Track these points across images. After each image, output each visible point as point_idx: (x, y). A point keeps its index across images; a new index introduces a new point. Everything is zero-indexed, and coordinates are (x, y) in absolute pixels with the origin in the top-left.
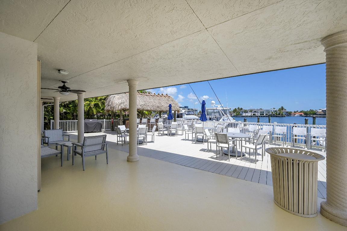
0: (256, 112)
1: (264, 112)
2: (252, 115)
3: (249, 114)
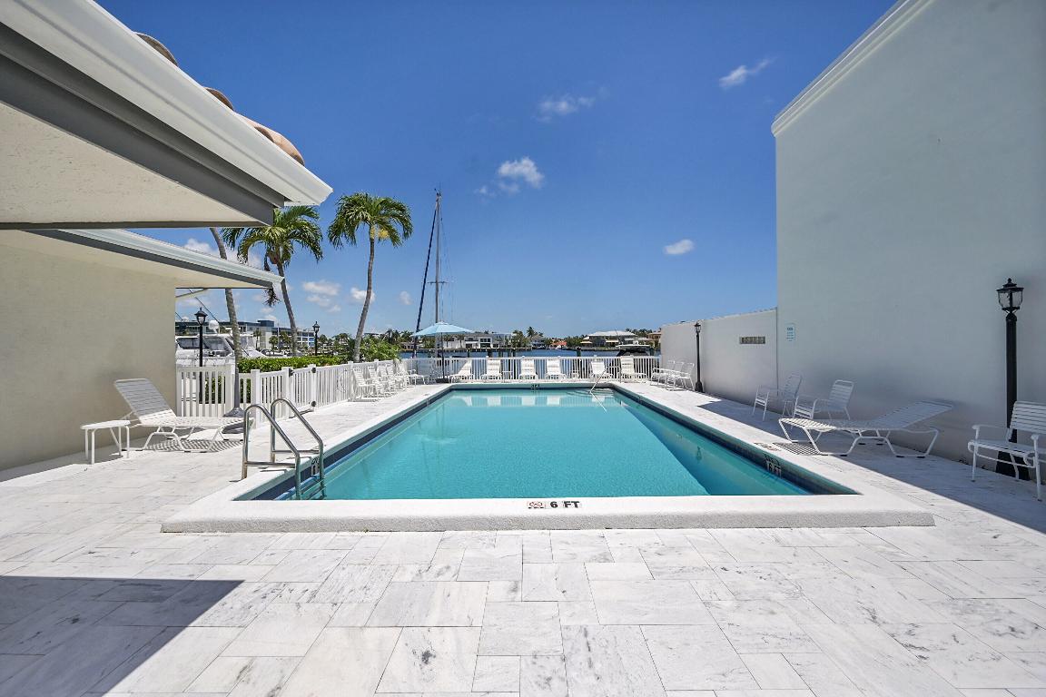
0: (472, 340)
1: (489, 340)
2: (464, 347)
3: (457, 345)
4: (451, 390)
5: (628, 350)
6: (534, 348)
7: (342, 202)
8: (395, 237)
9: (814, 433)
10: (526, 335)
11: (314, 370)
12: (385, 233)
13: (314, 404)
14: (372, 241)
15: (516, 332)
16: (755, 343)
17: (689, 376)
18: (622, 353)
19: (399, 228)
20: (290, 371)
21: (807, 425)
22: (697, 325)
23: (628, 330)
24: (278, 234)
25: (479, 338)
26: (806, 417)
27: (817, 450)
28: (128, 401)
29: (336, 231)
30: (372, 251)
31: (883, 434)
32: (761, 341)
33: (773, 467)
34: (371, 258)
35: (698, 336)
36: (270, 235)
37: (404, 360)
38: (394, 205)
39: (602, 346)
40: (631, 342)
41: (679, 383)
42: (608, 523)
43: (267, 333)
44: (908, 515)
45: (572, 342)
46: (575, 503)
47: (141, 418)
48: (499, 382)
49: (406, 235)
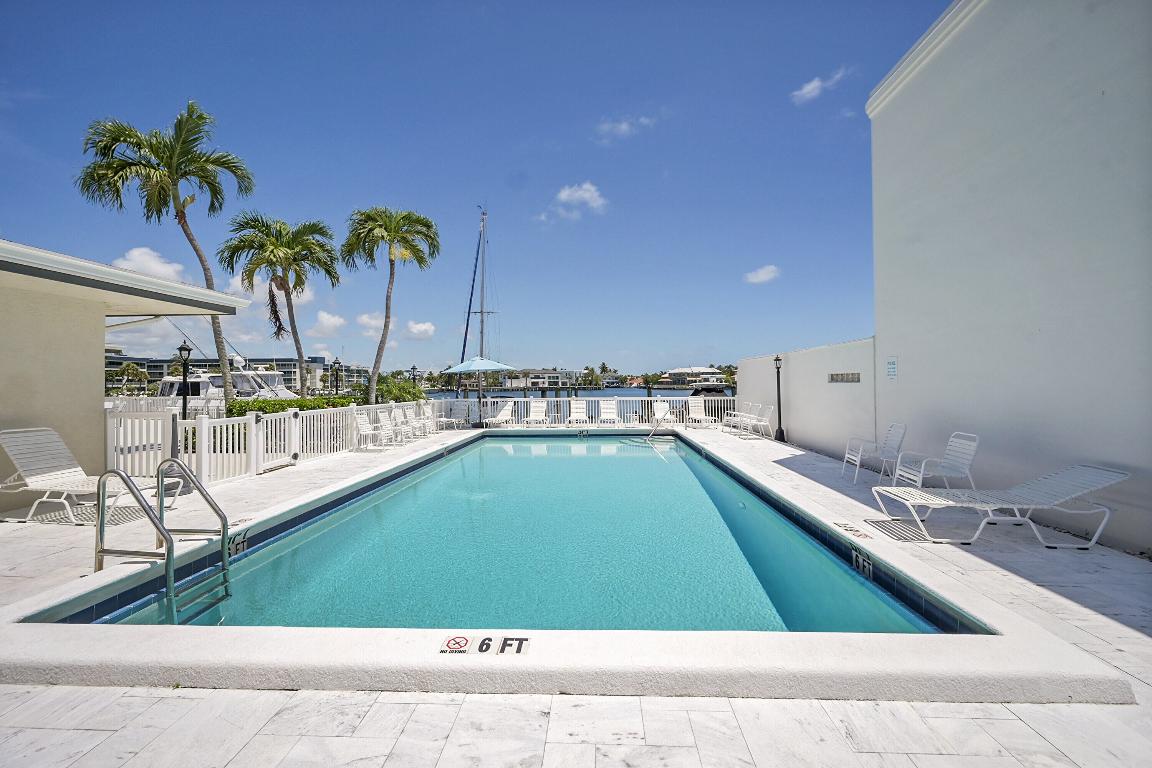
0: (538, 377)
1: (557, 378)
2: (529, 385)
3: (521, 383)
4: (483, 437)
5: (703, 389)
6: (607, 387)
7: (354, 217)
8: (422, 258)
9: (921, 509)
10: (598, 371)
11: (296, 415)
12: (407, 253)
13: (295, 456)
14: (392, 262)
15: (587, 368)
16: (847, 382)
17: (768, 422)
18: (696, 393)
19: (423, 246)
20: (257, 416)
21: (913, 497)
22: (777, 359)
23: (712, 366)
24: (281, 255)
25: (546, 376)
26: (910, 484)
27: (925, 533)
28: (12, 458)
29: (349, 251)
30: (392, 274)
31: (1023, 513)
32: (855, 378)
33: (861, 560)
34: (391, 282)
35: (778, 372)
36: (272, 257)
37: (433, 400)
38: (419, 221)
39: (683, 383)
40: (707, 380)
41: (756, 430)
42: (565, 684)
43: (318, 371)
44: (1086, 682)
45: (649, 379)
46: (521, 641)
47: (28, 480)
48: (543, 428)
49: (432, 254)
